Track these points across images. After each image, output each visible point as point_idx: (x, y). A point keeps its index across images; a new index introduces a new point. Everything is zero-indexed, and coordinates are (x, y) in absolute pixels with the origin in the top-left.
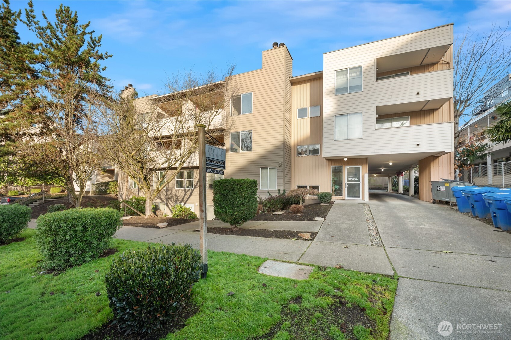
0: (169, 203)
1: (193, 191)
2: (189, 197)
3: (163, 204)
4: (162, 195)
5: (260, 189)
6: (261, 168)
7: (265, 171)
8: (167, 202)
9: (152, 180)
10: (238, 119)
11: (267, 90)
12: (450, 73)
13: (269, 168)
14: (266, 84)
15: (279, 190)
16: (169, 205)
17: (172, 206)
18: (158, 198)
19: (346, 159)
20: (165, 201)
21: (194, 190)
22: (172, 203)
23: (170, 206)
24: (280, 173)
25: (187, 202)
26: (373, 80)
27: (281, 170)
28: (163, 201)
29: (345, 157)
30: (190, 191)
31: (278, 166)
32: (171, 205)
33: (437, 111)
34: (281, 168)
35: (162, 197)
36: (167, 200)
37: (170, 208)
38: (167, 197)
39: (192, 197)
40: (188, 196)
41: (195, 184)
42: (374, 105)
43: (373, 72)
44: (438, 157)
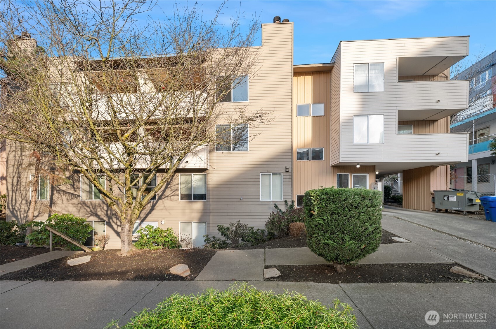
0: (114, 222)
1: (156, 204)
2: (150, 212)
3: (101, 223)
4: (99, 210)
5: (261, 200)
6: (261, 174)
7: (266, 178)
8: (109, 220)
9: (79, 188)
10: (228, 107)
11: (268, 75)
12: (466, 84)
13: (273, 174)
14: (269, 66)
15: (286, 201)
16: (113, 224)
17: (118, 226)
18: (91, 215)
19: (358, 166)
20: (106, 219)
21: (157, 201)
22: (118, 221)
23: (115, 226)
24: (287, 180)
25: (147, 219)
26: (395, 81)
27: (288, 177)
28: (102, 219)
29: (358, 164)
30: (151, 203)
31: (284, 171)
32: (116, 224)
33: (436, 123)
34: (287, 174)
35: (99, 213)
36: (109, 218)
37: (116, 229)
38: (109, 212)
39: (154, 212)
40: (148, 211)
41: (160, 194)
42: (395, 108)
43: (395, 72)
44: (437, 167)
